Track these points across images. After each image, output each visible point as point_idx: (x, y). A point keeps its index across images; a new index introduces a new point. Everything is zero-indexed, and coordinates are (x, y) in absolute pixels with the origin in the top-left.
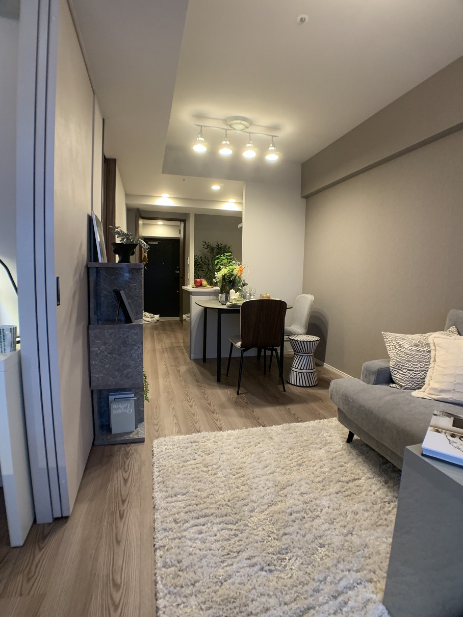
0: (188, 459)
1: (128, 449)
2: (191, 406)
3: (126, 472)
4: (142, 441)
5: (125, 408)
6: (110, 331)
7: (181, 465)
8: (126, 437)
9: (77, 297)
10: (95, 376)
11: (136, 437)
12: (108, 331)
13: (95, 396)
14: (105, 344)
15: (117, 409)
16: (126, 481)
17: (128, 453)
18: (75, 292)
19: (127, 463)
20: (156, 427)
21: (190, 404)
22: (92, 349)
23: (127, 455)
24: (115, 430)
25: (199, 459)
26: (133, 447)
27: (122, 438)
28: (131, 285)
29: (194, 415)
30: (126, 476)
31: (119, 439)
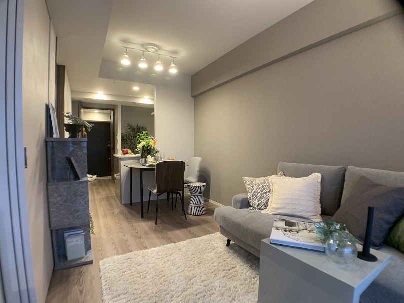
0: (125, 270)
1: (81, 270)
2: (124, 236)
3: (81, 286)
4: (91, 263)
5: (77, 241)
6: (64, 186)
7: (121, 275)
8: (79, 262)
9: (39, 162)
10: (53, 219)
11: (86, 260)
12: (62, 186)
13: (54, 234)
14: (60, 196)
15: (71, 242)
16: (81, 292)
17: (81, 273)
18: (37, 158)
19: (81, 279)
20: (101, 252)
21: (124, 234)
22: (50, 200)
23: (80, 274)
24: (70, 258)
25: (133, 269)
26: (85, 268)
27: (76, 263)
28: (78, 153)
29: (127, 241)
30: (81, 288)
31: (73, 264)
